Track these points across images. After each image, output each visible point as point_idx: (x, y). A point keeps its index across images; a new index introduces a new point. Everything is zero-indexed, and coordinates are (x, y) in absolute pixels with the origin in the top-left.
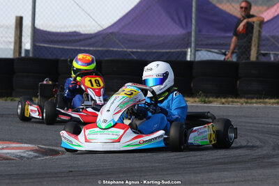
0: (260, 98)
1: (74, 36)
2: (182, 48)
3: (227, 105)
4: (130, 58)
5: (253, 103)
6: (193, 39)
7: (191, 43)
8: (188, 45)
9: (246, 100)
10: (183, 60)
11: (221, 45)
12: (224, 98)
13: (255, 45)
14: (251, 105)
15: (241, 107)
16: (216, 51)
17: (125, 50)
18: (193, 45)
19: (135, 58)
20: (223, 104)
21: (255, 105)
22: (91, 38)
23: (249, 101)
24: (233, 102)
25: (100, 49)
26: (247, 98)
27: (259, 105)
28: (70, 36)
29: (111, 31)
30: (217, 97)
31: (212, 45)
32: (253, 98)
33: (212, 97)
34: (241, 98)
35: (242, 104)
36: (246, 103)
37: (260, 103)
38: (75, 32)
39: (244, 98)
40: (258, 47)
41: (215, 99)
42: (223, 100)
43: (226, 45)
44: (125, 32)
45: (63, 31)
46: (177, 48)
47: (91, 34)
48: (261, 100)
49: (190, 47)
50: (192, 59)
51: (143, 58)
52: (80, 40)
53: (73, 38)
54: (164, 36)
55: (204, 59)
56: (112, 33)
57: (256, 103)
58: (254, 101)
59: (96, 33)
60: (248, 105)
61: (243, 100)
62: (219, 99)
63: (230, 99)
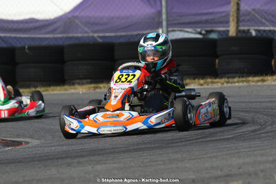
0: (243, 77)
3: (205, 86)
5: (235, 82)
6: (164, 17)
7: (162, 22)
8: (159, 25)
9: (226, 80)
12: (203, 79)
13: (233, 20)
14: (233, 85)
15: (221, 88)
16: (189, 30)
17: (91, 34)
18: (164, 23)
19: (100, 40)
20: (202, 85)
21: (237, 84)
23: (231, 80)
24: (212, 83)
25: (59, 36)
26: (228, 78)
27: (241, 84)
30: (194, 79)
32: (234, 77)
33: (190, 78)
34: (221, 78)
35: (223, 84)
36: (228, 83)
37: (242, 81)
38: (32, 21)
39: (225, 77)
40: (237, 22)
41: (193, 81)
42: (202, 81)
46: (147, 29)
47: (47, 20)
48: (244, 79)
49: (162, 27)
53: (31, 25)
56: (73, 17)
57: (238, 82)
58: (236, 80)
60: (229, 85)
61: (223, 80)
62: (197, 80)
63: (209, 80)
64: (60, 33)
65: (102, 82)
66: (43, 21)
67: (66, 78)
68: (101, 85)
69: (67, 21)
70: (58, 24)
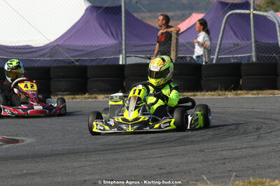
1: (27, 49)
2: (115, 55)
4: (73, 64)
6: (124, 47)
7: (122, 50)
8: (120, 52)
10: (117, 63)
11: (146, 51)
13: (174, 50)
16: (143, 56)
17: (70, 58)
18: (124, 51)
19: (77, 64)
22: (40, 50)
28: (24, 49)
29: (56, 44)
31: (138, 51)
38: (27, 46)
40: (176, 52)
43: (150, 51)
44: (68, 43)
45: (17, 45)
46: (112, 55)
47: (38, 47)
49: (122, 54)
50: (124, 63)
51: (84, 64)
52: (32, 52)
53: (27, 51)
54: (100, 45)
55: (134, 62)
56: (58, 45)
59: (45, 46)
64: (48, 57)
65: (78, 94)
66: (35, 48)
67: (52, 90)
68: (77, 97)
69: (53, 48)
70: (46, 51)
